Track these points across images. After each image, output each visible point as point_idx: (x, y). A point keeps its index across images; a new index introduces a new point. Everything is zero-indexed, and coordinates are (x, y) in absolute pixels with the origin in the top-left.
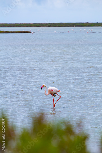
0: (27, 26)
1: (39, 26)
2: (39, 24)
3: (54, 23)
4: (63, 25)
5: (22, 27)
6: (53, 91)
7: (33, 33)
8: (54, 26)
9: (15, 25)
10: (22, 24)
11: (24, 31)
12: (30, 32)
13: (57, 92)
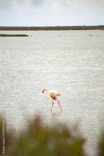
0: (24, 29)
1: (36, 29)
2: (36, 27)
3: (51, 27)
4: (61, 28)
5: (19, 30)
6: (54, 94)
7: (30, 36)
8: (51, 30)
9: (12, 28)
10: (19, 27)
11: (21, 35)
12: (27, 36)
13: (58, 95)
